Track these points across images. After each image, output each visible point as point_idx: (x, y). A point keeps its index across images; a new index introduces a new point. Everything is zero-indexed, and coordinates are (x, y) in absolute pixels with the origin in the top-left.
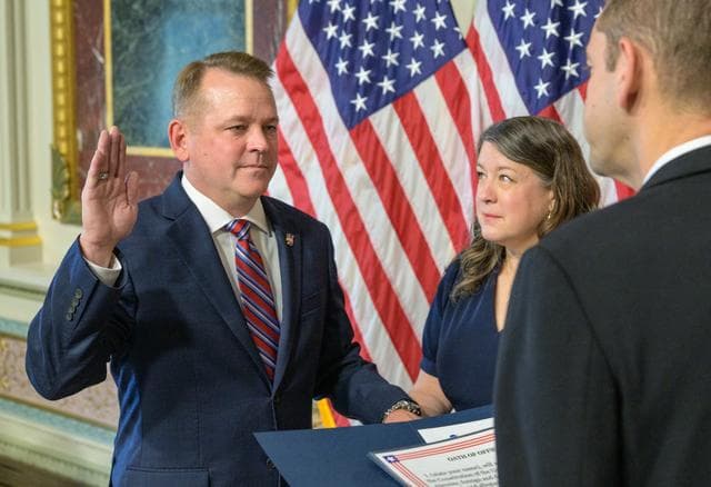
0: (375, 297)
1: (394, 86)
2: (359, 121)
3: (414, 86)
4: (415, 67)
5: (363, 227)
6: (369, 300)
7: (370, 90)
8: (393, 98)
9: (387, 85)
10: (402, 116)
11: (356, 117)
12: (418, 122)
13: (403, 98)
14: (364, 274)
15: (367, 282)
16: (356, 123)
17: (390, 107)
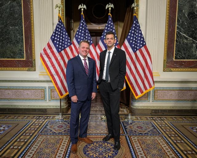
3: (66, 48)
7: (61, 48)
13: (64, 49)
16: (59, 52)
17: (63, 51)
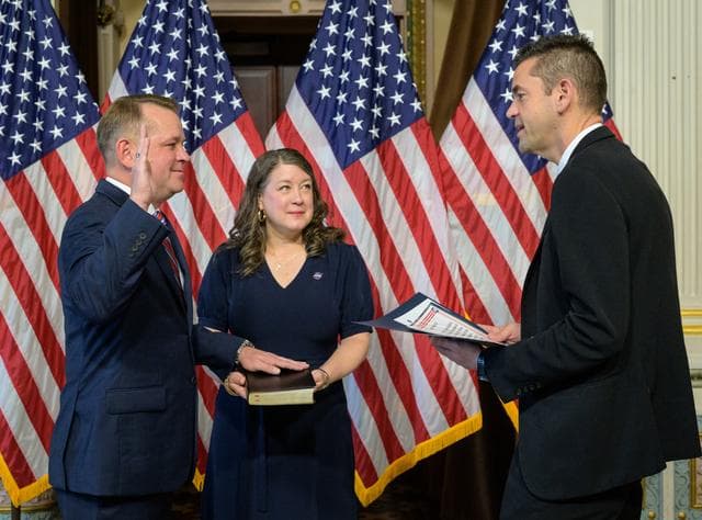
0: (29, 315)
1: (41, 146)
2: (15, 173)
3: (58, 147)
4: (57, 132)
5: (18, 257)
6: (24, 318)
7: (23, 149)
8: (40, 156)
9: (36, 145)
10: (48, 169)
11: (11, 171)
12: (62, 173)
13: (48, 154)
14: (20, 296)
15: (22, 302)
17: (39, 162)
